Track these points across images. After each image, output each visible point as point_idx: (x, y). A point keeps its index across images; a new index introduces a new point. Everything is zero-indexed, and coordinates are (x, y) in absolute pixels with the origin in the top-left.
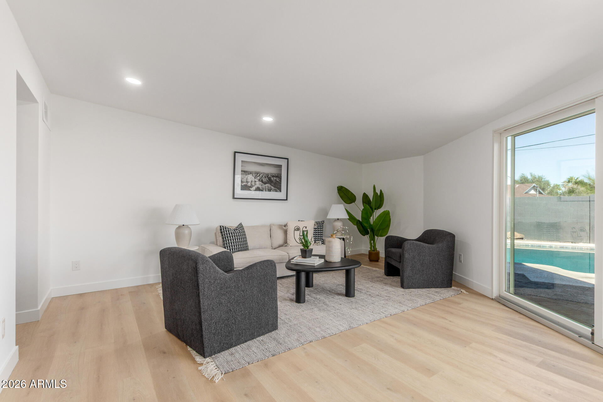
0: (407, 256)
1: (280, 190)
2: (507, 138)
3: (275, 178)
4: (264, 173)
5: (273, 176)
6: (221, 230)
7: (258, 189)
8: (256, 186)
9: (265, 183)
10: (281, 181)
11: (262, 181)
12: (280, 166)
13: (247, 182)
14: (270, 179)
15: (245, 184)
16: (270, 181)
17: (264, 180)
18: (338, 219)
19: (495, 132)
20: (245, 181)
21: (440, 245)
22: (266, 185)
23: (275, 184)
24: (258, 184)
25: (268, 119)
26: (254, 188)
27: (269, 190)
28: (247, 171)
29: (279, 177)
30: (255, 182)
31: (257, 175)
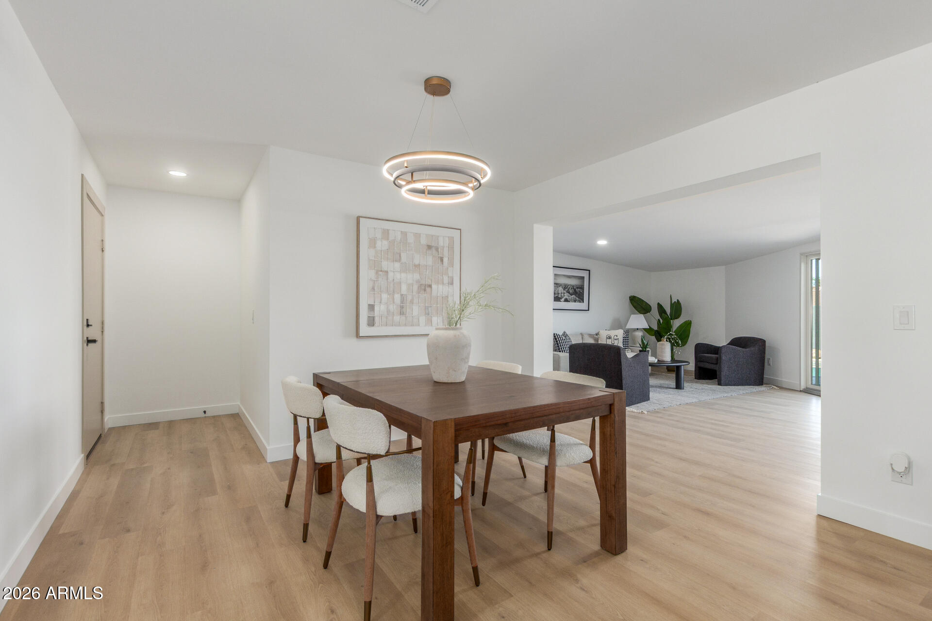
0: (724, 358)
1: (581, 300)
2: (812, 260)
3: (579, 290)
4: (571, 285)
5: (578, 288)
6: (555, 337)
7: (566, 300)
8: (565, 297)
9: (571, 295)
10: (583, 292)
11: (569, 293)
12: (583, 278)
13: (558, 294)
14: (575, 290)
15: (557, 295)
16: (575, 293)
17: (571, 291)
18: (637, 329)
19: (802, 254)
20: (557, 292)
21: (752, 349)
22: (573, 296)
23: (579, 295)
24: (566, 296)
25: (602, 242)
26: (563, 300)
27: (575, 301)
28: (558, 284)
29: (582, 287)
30: (564, 293)
31: (565, 287)
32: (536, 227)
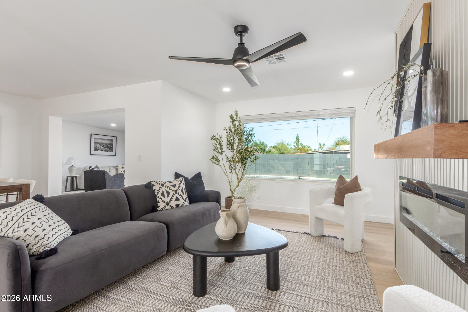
1: (111, 149)
3: (110, 146)
4: (105, 143)
5: (109, 145)
6: (89, 168)
7: (102, 151)
10: (113, 147)
11: (104, 147)
12: (112, 140)
13: (97, 147)
14: (107, 146)
17: (105, 146)
22: (106, 149)
24: (102, 148)
25: (113, 125)
26: (100, 150)
27: (107, 151)
28: (97, 143)
29: (112, 145)
30: (101, 147)
31: (101, 144)
32: (51, 118)
